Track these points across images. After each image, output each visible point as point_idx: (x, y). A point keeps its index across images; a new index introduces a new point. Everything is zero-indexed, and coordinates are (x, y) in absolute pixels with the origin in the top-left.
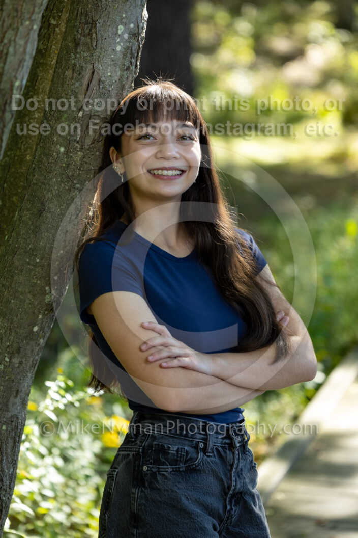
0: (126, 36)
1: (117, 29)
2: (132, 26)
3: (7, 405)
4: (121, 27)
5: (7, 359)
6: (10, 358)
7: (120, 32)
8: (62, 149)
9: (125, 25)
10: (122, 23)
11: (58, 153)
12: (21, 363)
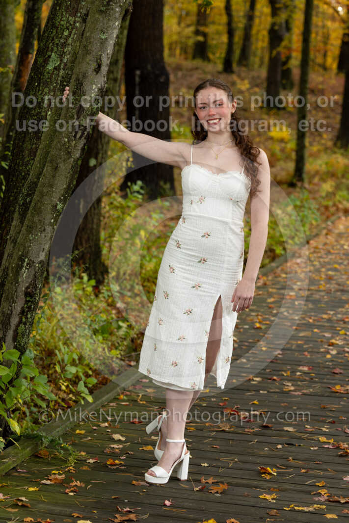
0: (96, 90)
1: (92, 87)
2: (99, 85)
3: (39, 256)
4: (94, 86)
5: (39, 234)
6: (41, 234)
7: (93, 88)
8: (66, 140)
9: (96, 85)
10: (94, 84)
11: (65, 141)
12: (45, 236)
